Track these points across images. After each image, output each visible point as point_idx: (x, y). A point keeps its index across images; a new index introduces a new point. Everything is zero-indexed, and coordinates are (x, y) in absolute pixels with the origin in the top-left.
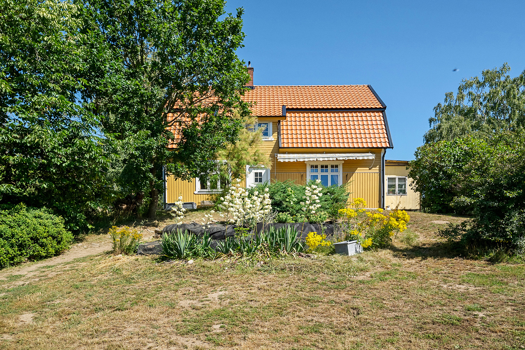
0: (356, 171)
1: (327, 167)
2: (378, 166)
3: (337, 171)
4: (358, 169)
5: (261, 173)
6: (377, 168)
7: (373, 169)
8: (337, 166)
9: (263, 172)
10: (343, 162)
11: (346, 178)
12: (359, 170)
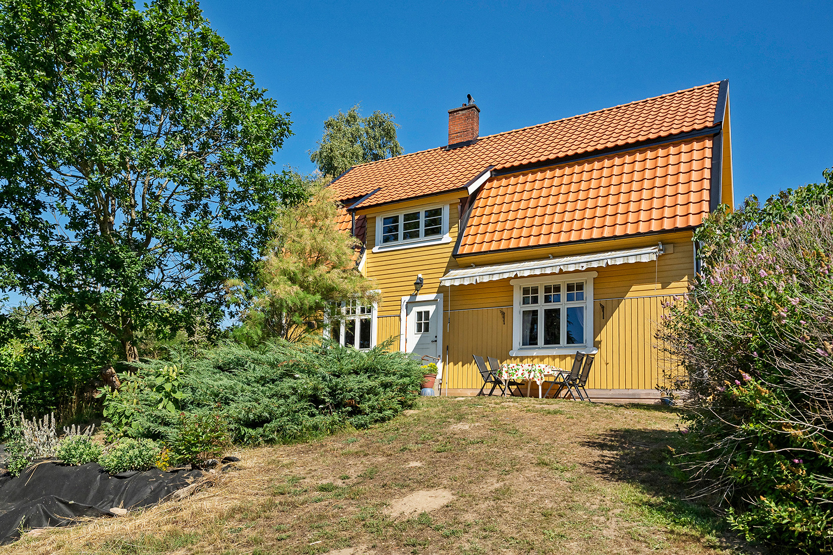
0: (629, 295)
1: (557, 289)
2: (686, 278)
3: (580, 297)
4: (634, 288)
5: (427, 313)
6: (684, 282)
7: (673, 285)
8: (580, 287)
9: (431, 309)
10: (595, 274)
11: (603, 314)
12: (637, 290)
